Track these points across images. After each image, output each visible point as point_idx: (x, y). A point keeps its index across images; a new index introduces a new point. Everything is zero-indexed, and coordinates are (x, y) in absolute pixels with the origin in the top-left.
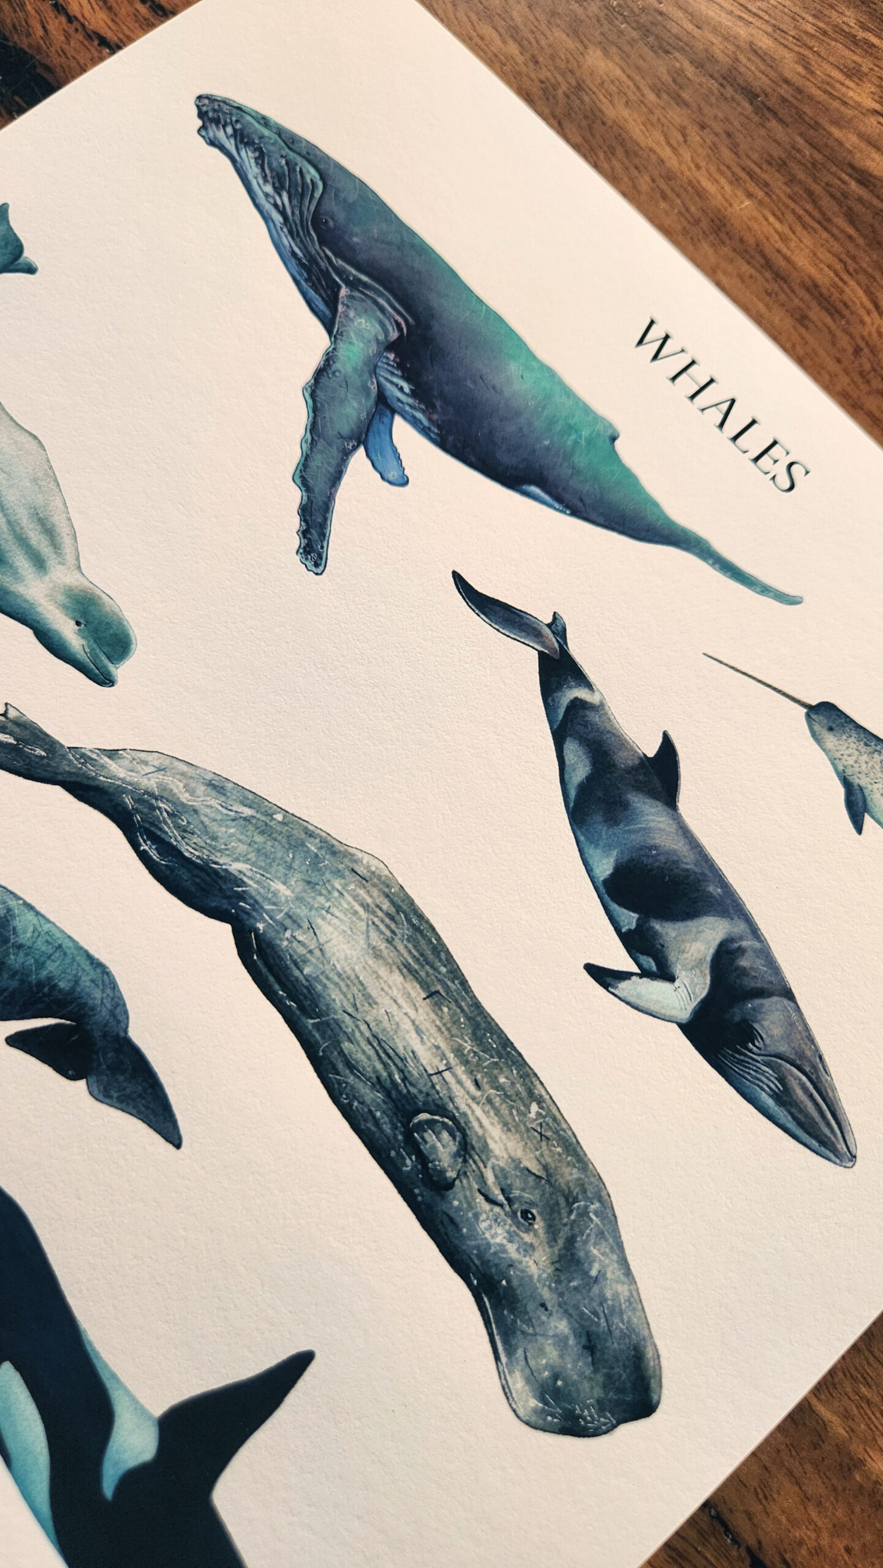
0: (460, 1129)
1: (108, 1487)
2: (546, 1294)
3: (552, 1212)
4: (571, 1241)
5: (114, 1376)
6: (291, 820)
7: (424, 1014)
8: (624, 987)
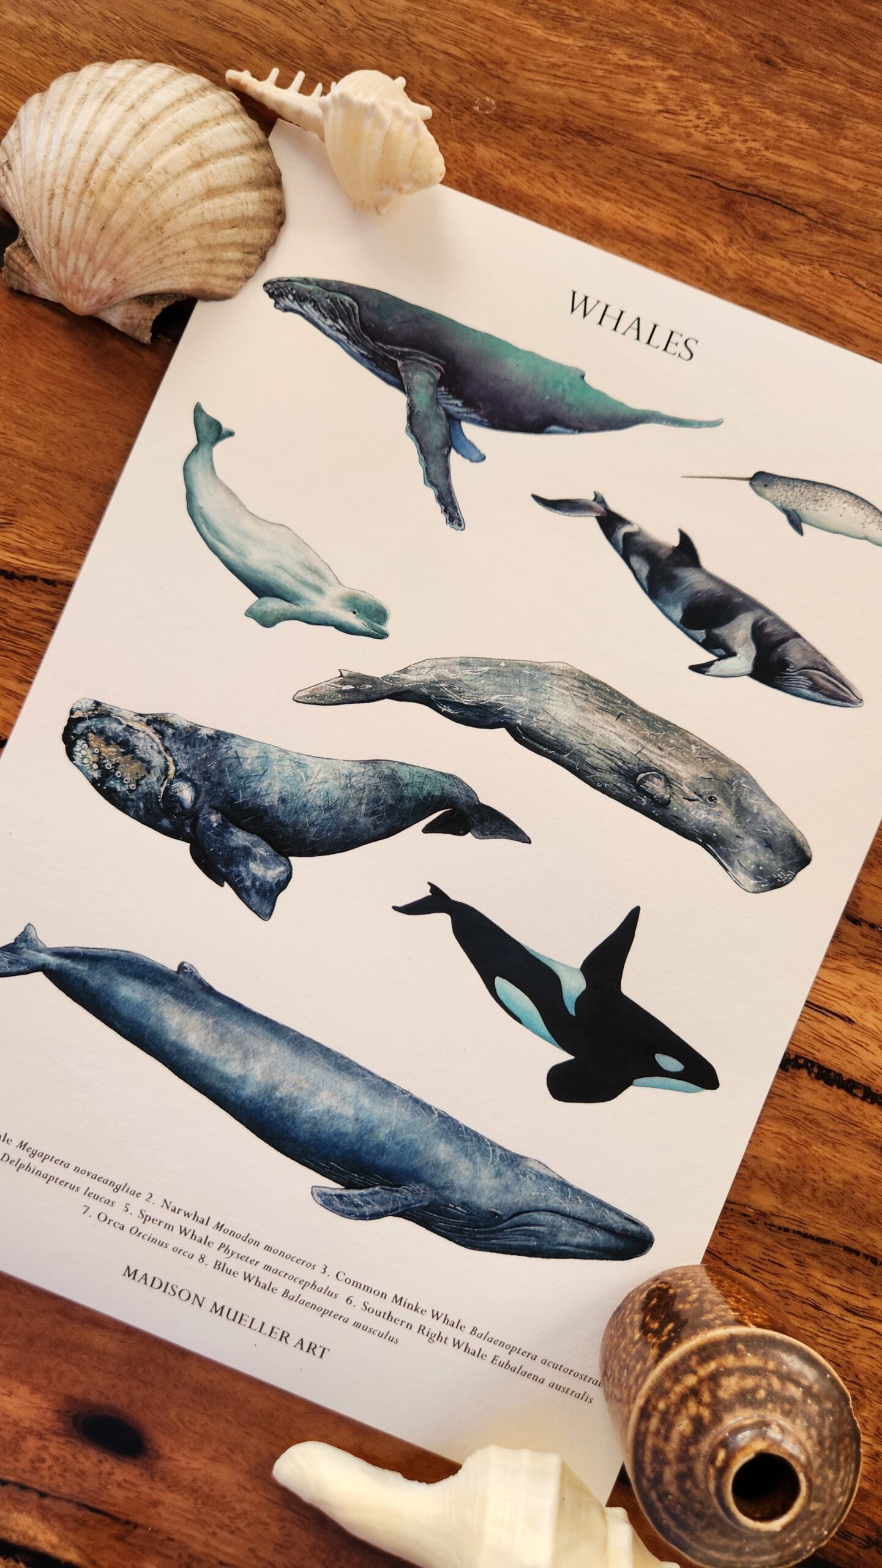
0: (662, 774)
1: (572, 1011)
2: (737, 831)
3: (723, 792)
4: (738, 801)
5: (550, 959)
6: (509, 663)
7: (620, 727)
8: (713, 669)
